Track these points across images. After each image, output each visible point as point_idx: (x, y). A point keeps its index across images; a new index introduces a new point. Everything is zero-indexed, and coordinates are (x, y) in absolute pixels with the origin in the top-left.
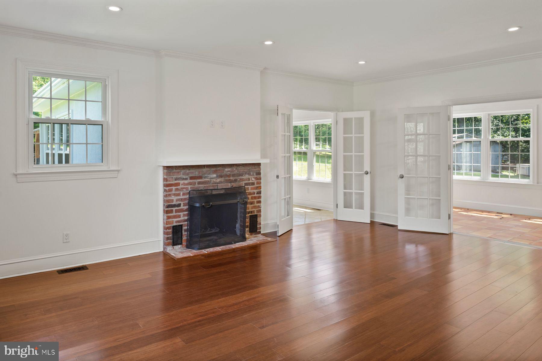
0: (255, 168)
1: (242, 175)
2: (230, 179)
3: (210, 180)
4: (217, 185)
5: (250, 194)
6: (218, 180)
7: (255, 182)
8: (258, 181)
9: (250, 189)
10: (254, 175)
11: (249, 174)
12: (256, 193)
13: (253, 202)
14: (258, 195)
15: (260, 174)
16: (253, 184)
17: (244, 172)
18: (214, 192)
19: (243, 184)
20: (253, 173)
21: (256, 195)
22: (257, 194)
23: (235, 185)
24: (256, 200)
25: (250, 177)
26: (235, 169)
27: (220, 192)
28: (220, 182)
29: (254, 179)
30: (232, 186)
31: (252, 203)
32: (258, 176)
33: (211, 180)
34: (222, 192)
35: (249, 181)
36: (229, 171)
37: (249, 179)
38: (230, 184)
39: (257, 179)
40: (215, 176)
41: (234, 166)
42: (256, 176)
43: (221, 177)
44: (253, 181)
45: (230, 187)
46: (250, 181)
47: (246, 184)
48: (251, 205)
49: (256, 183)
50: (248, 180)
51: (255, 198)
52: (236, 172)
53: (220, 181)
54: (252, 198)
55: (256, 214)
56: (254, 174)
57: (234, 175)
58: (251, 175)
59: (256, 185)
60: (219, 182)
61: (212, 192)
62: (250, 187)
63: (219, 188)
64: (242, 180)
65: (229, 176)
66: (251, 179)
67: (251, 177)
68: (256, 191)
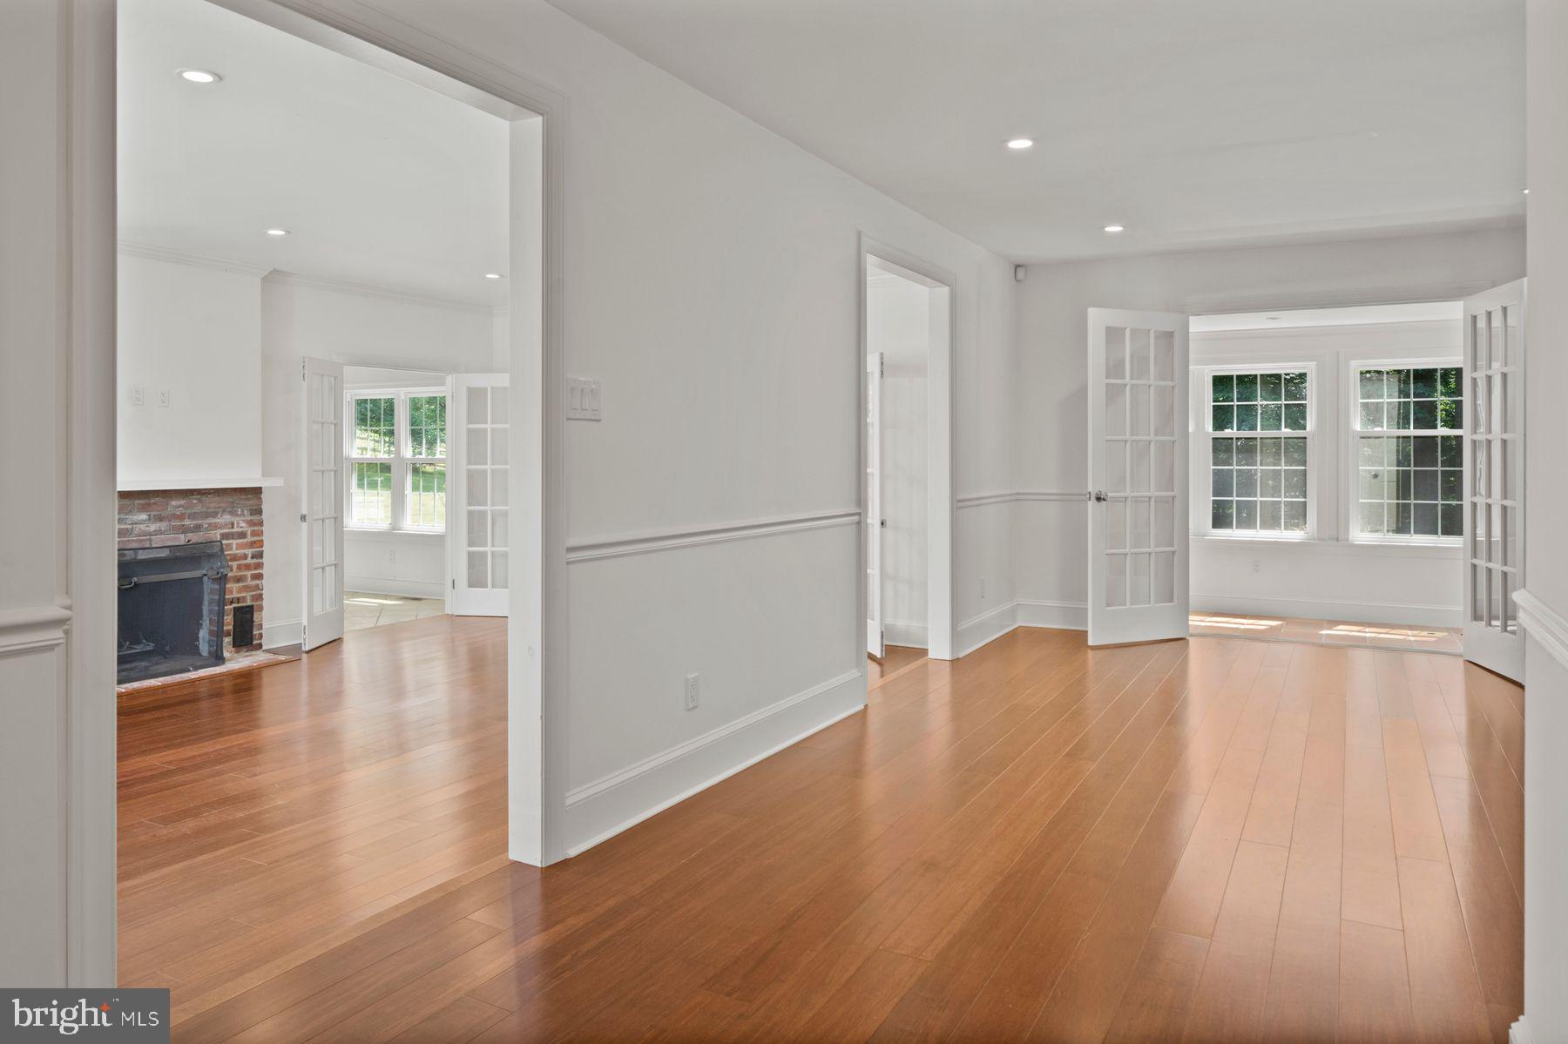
0: (248, 499)
1: (215, 515)
2: (183, 525)
3: (130, 527)
4: (150, 540)
5: (235, 558)
6: (153, 527)
7: (249, 530)
8: (256, 528)
9: (234, 547)
10: (244, 515)
11: (233, 513)
12: (250, 555)
13: (241, 576)
14: (255, 561)
15: (260, 512)
16: (242, 535)
17: (219, 507)
18: (142, 556)
19: (216, 535)
20: (243, 510)
21: (249, 561)
22: (252, 558)
23: (194, 538)
24: (249, 573)
25: (235, 520)
26: (195, 502)
27: (157, 556)
28: (157, 533)
29: (244, 525)
30: (189, 541)
31: (239, 580)
32: (255, 518)
33: (134, 526)
34: (164, 554)
35: (233, 528)
36: (179, 507)
37: (233, 524)
38: (182, 536)
39: (251, 523)
40: (144, 516)
41: (193, 495)
42: (249, 518)
43: (161, 521)
44: (242, 529)
45: (182, 543)
46: (236, 529)
47: (225, 536)
48: (238, 585)
49: (249, 534)
50: (230, 526)
51: (248, 567)
52: (198, 508)
53: (158, 529)
54: (239, 567)
55: (249, 603)
56: (246, 512)
57: (193, 516)
58: (237, 515)
59: (249, 539)
60: (155, 531)
61: (136, 554)
62: (234, 542)
63: (154, 545)
64: (216, 527)
65: (181, 517)
66: (238, 523)
67: (237, 518)
68: (249, 552)
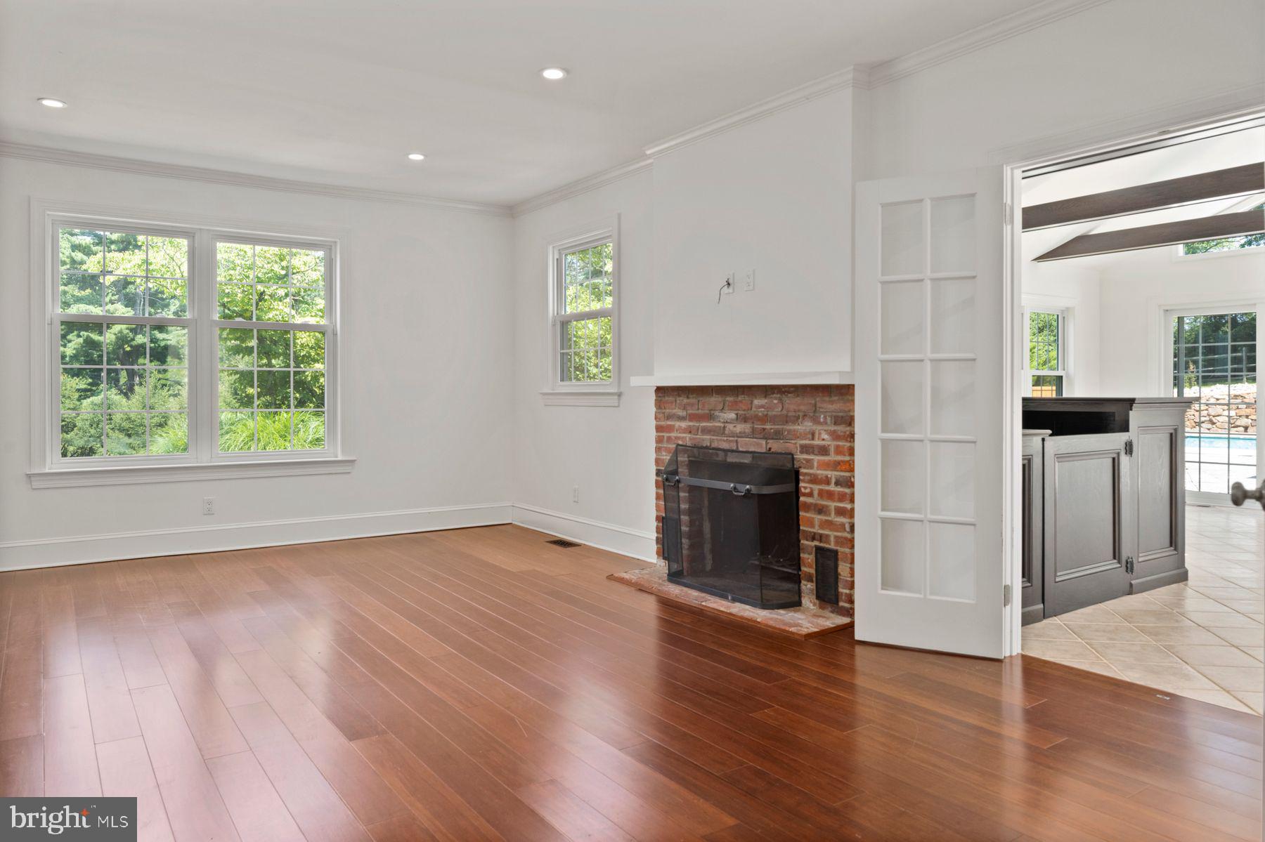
0: (832, 402)
1: (796, 420)
2: (764, 429)
3: (722, 425)
4: (737, 441)
5: (815, 480)
6: (740, 428)
7: (832, 444)
8: (840, 443)
9: (813, 466)
10: (826, 424)
11: (815, 420)
12: (833, 481)
13: (823, 506)
14: (839, 489)
15: (850, 421)
16: (824, 451)
17: (799, 411)
18: (732, 459)
19: (793, 446)
20: (825, 417)
21: (832, 487)
22: (837, 484)
23: (776, 446)
24: (833, 505)
25: (817, 428)
26: (775, 401)
27: (742, 461)
28: (742, 435)
29: (826, 436)
30: (770, 449)
31: (821, 510)
32: (841, 429)
33: (726, 425)
34: (747, 460)
35: (813, 439)
36: (762, 406)
37: (813, 435)
38: (764, 442)
39: (835, 436)
40: (732, 415)
41: (773, 393)
42: (833, 428)
43: (745, 422)
44: (823, 443)
45: (764, 450)
46: (816, 442)
47: (806, 449)
48: (819, 517)
49: (832, 449)
50: (810, 436)
51: (830, 495)
52: (777, 410)
53: (743, 430)
54: (821, 493)
55: (832, 546)
56: (829, 420)
57: (773, 420)
58: (819, 423)
59: (833, 457)
60: (740, 433)
61: (726, 455)
62: (816, 459)
63: (741, 449)
64: (796, 436)
65: (764, 419)
66: (820, 434)
67: (819, 427)
68: (833, 474)
